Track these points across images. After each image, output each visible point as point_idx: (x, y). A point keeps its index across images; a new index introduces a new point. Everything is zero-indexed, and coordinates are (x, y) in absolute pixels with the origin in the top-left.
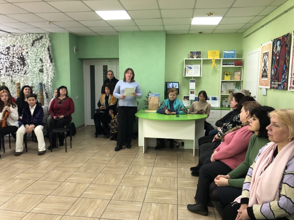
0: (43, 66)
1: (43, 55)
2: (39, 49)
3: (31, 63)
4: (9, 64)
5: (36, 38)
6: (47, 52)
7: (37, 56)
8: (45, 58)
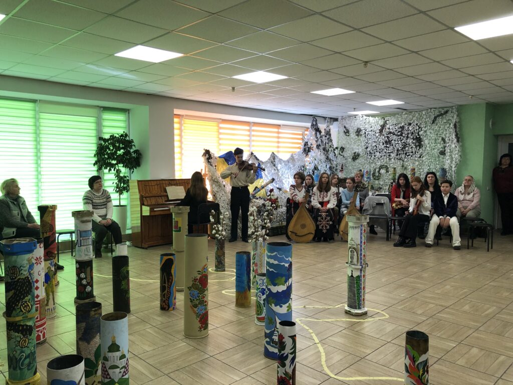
0: (445, 147)
1: (446, 134)
2: (442, 126)
3: (429, 144)
4: (401, 146)
5: (438, 114)
6: (452, 130)
7: (439, 135)
8: (449, 137)
